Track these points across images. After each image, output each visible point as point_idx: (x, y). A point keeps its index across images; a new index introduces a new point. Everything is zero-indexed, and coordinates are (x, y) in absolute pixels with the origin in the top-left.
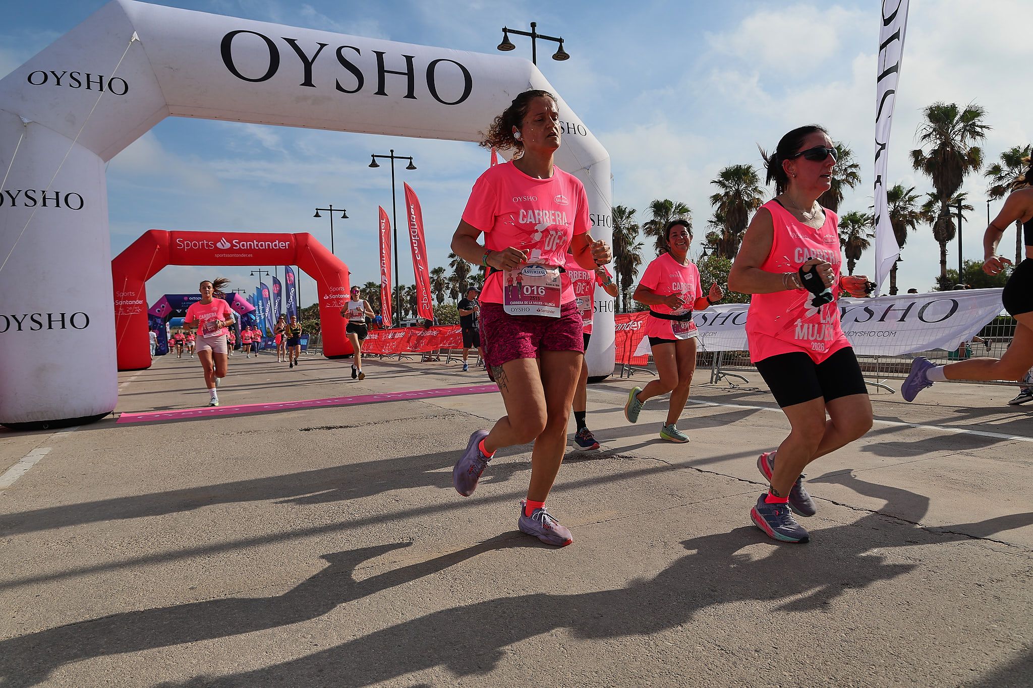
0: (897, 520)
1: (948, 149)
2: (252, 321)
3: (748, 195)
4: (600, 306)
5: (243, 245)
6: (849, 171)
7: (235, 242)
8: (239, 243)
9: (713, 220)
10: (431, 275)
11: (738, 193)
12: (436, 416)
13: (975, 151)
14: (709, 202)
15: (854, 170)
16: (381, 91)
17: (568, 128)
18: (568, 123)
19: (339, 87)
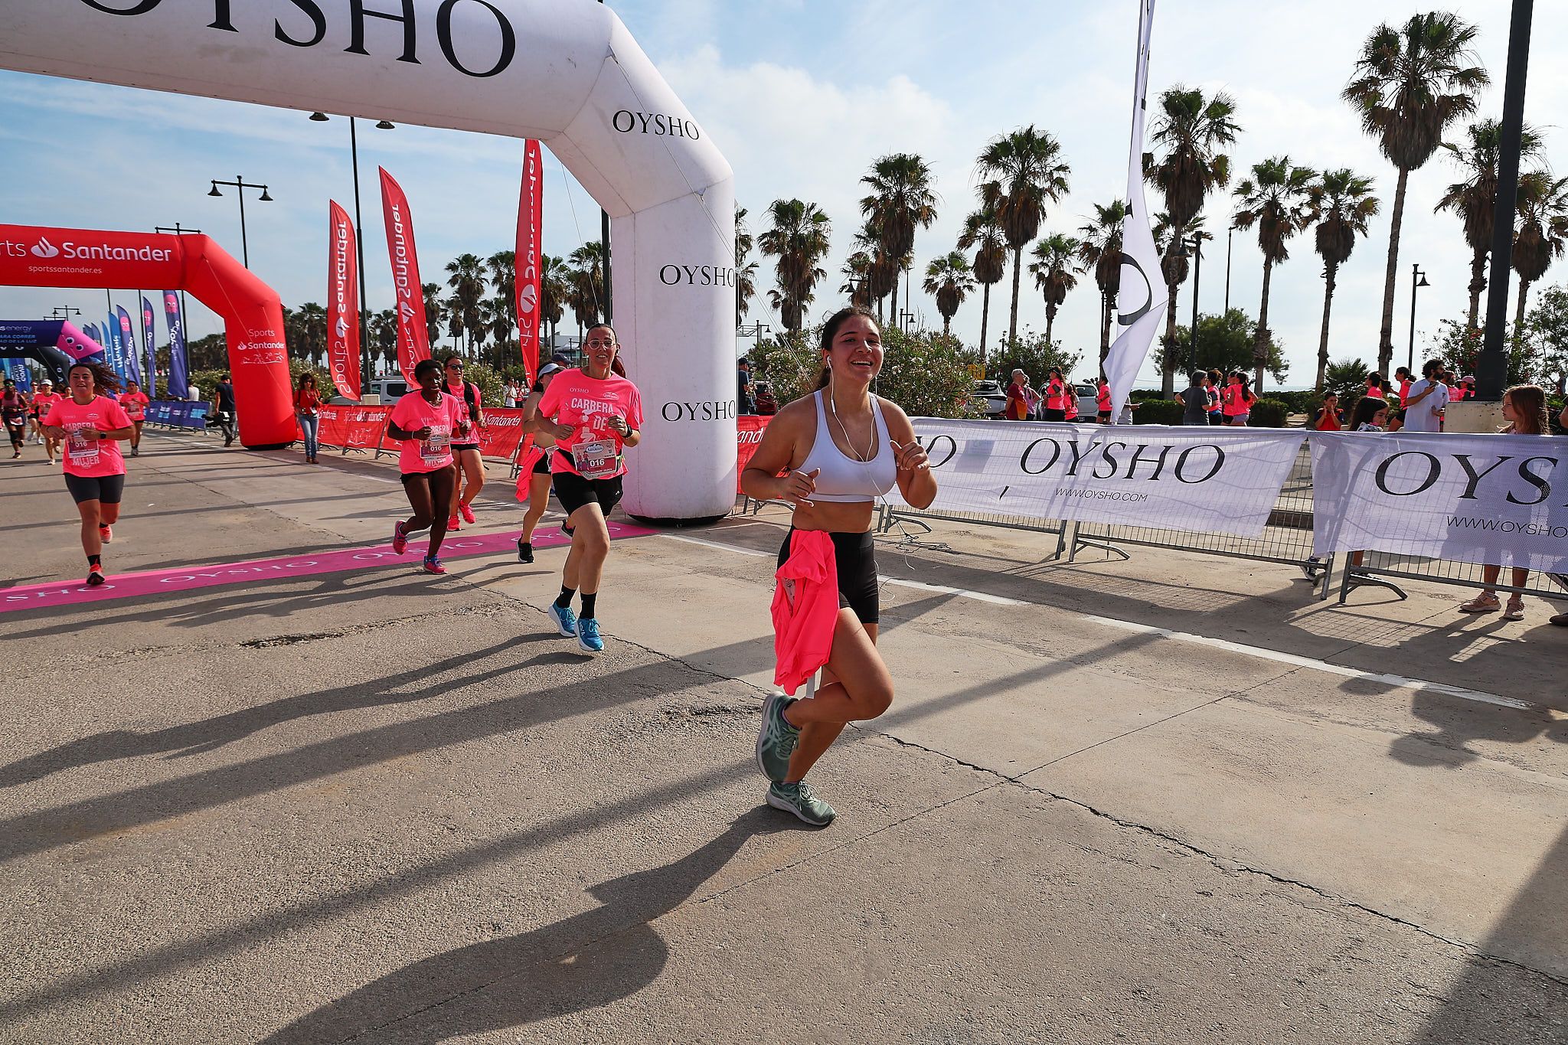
0: (1178, 847)
1: (1188, 156)
3: (915, 202)
4: (717, 410)
5: (83, 252)
6: (1056, 175)
7: (67, 246)
8: (74, 248)
9: (862, 235)
11: (900, 197)
12: (471, 609)
13: (1222, 161)
14: (858, 208)
15: (1062, 174)
16: (357, 45)
17: (671, 126)
18: (670, 118)
19: (280, 34)
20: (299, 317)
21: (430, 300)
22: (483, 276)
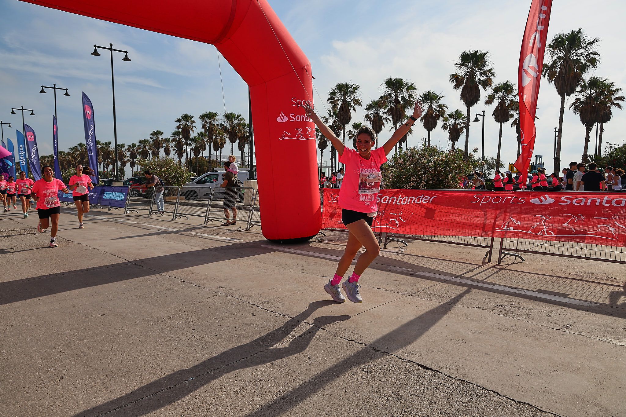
2: (9, 167)
21: (158, 138)
22: (194, 124)
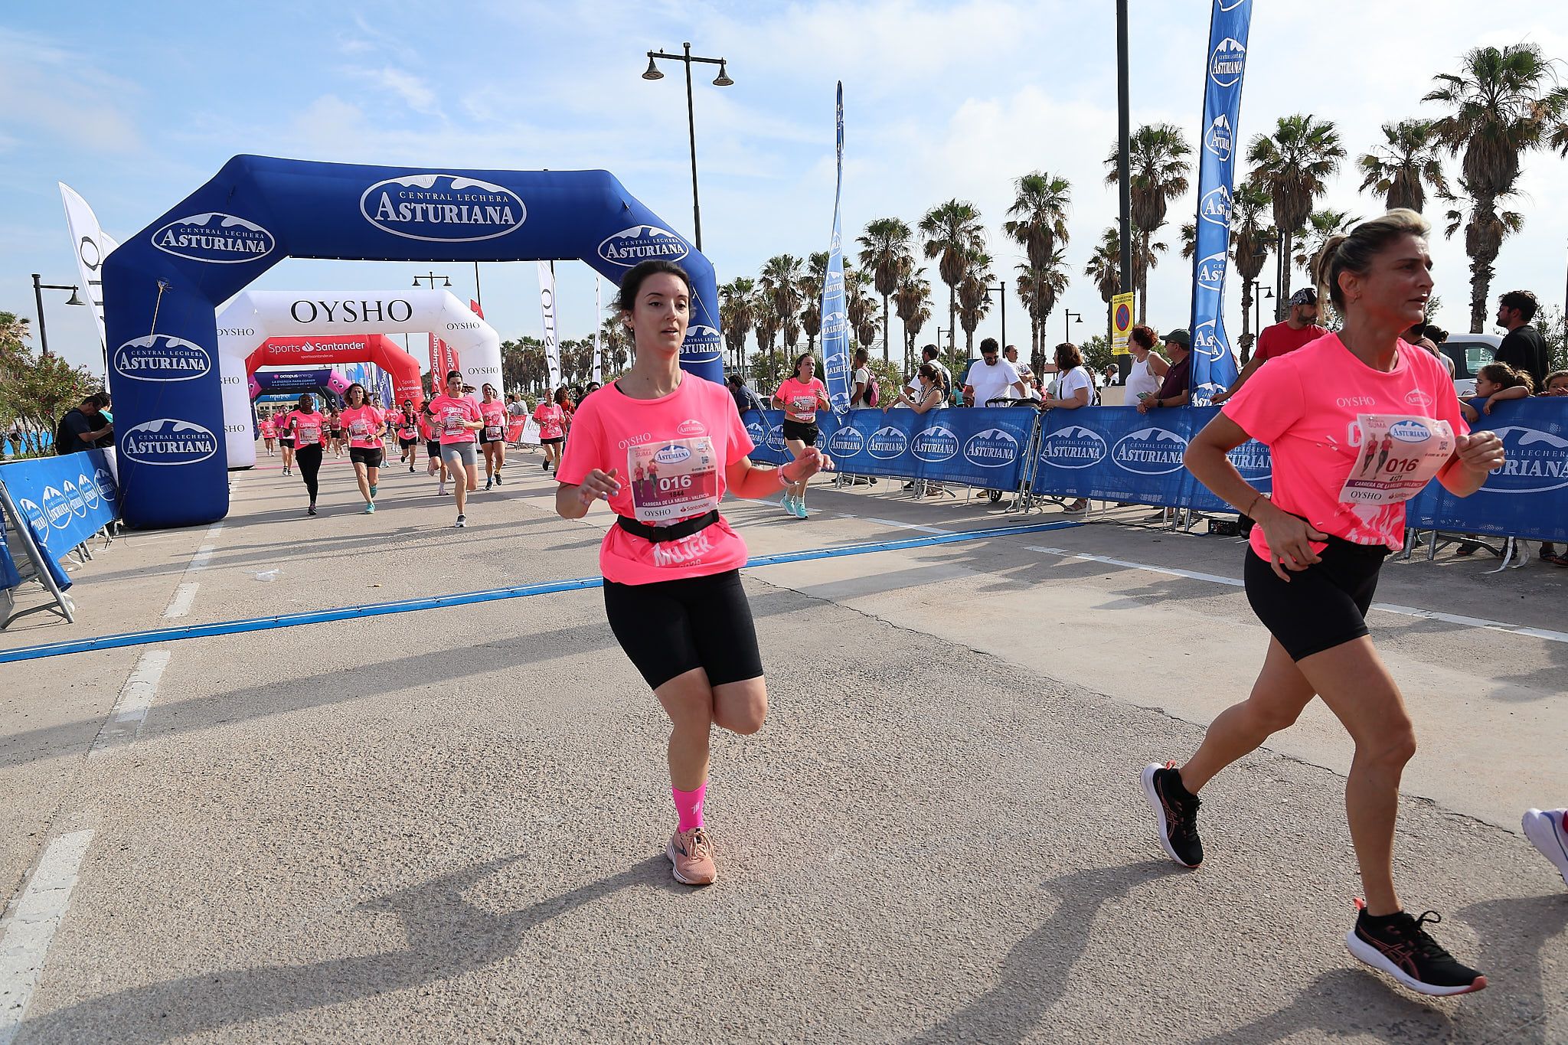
10: (604, 328)
13: (1058, 224)
14: (858, 259)
16: (366, 319)
19: (345, 320)
20: (518, 348)
